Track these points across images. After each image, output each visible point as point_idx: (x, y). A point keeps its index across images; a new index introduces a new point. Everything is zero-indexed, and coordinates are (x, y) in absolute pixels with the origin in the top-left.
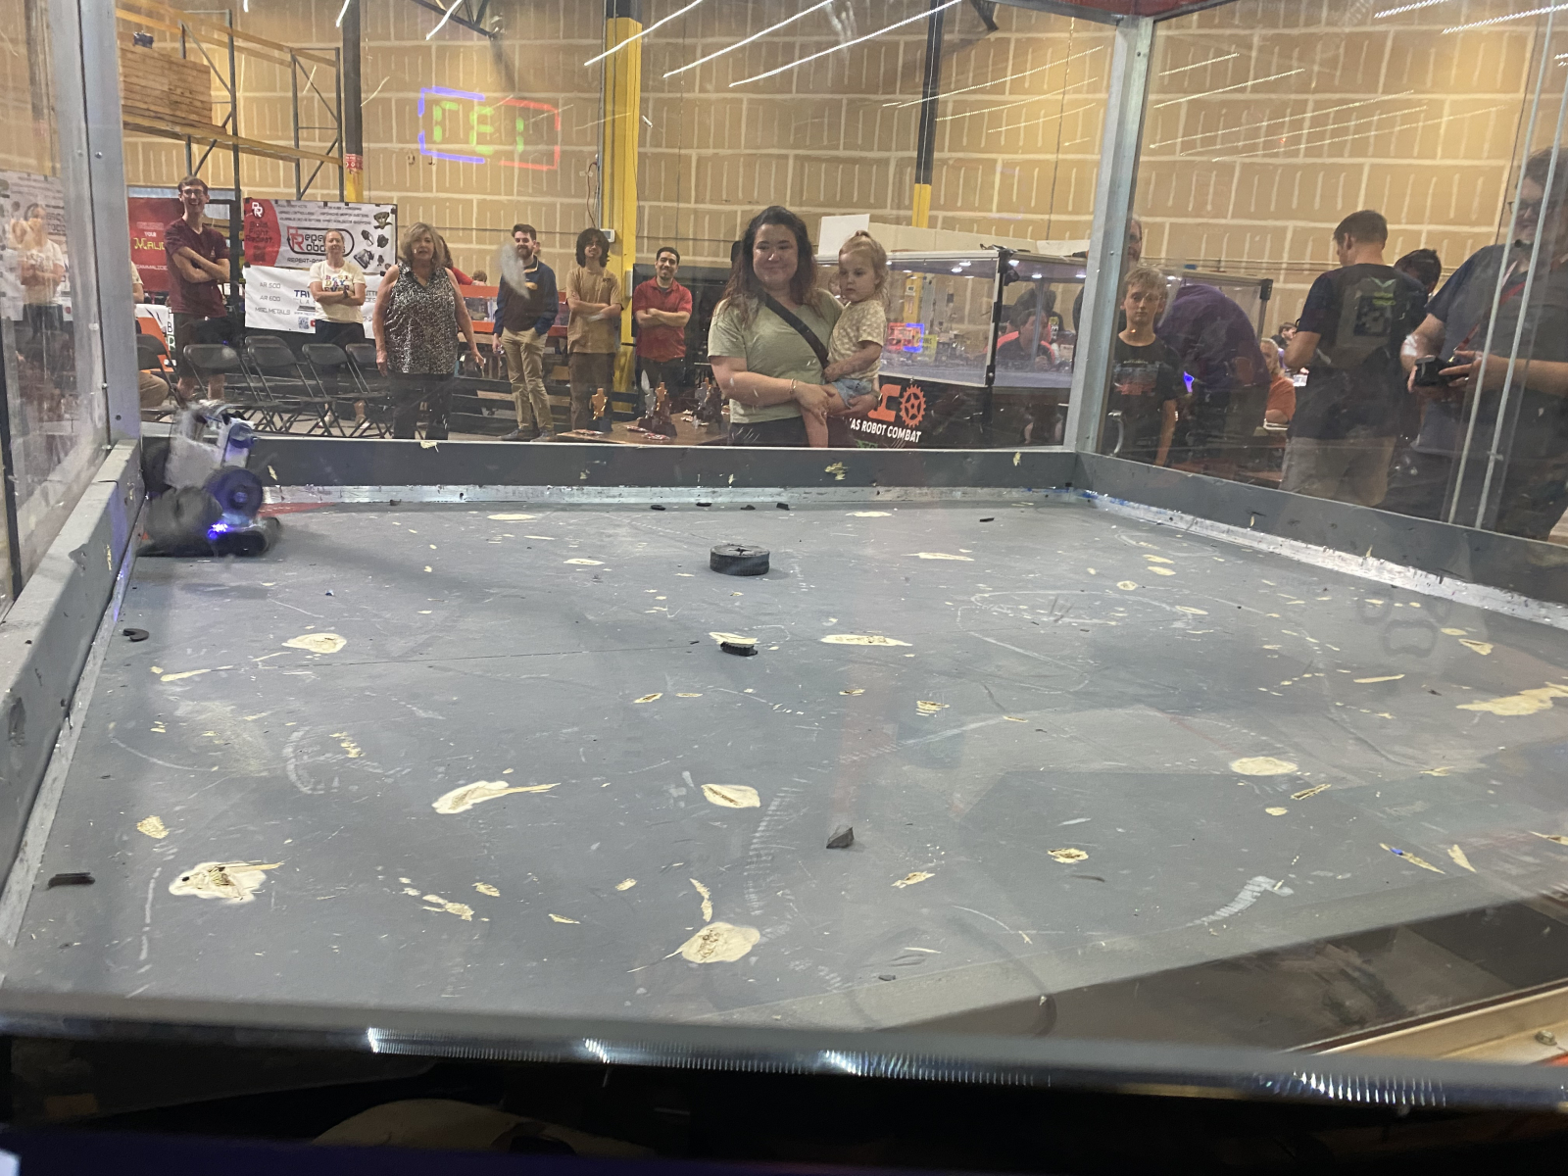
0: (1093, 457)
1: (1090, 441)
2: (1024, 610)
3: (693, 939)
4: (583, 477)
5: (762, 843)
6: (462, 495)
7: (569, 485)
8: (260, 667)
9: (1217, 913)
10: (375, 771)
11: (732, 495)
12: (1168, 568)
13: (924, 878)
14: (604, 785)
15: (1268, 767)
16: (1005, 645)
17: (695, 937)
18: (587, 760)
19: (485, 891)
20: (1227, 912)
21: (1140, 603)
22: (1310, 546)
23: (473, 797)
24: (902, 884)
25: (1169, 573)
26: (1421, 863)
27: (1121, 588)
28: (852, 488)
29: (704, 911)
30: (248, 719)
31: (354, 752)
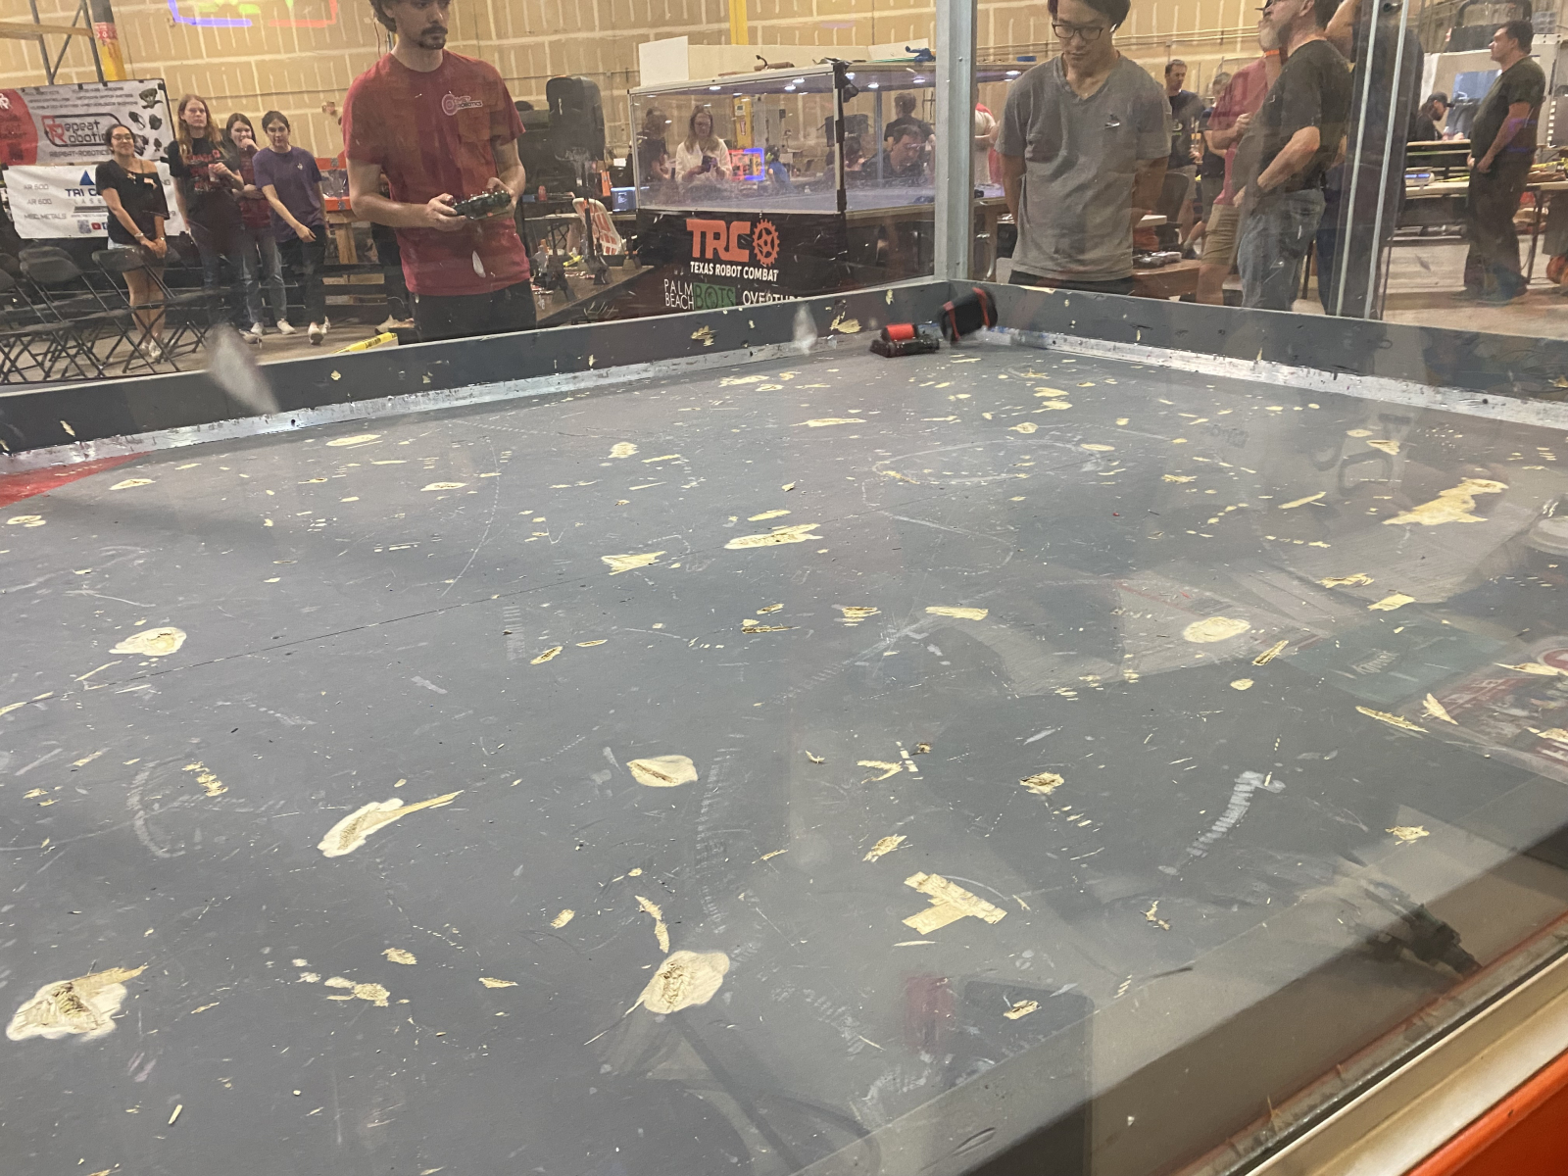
0: (968, 283)
1: (961, 266)
2: (930, 474)
3: (653, 981)
4: (426, 381)
5: (708, 829)
6: (293, 422)
7: (410, 392)
8: (86, 688)
9: (1214, 828)
10: (244, 810)
11: (595, 378)
12: (1063, 400)
13: (896, 843)
14: (516, 783)
15: (1221, 629)
16: (919, 522)
17: (656, 977)
18: (489, 752)
19: (399, 960)
20: (1224, 825)
21: (1044, 447)
22: (1199, 355)
23: (364, 826)
24: (873, 856)
25: (1065, 406)
26: (1401, 723)
27: (1022, 431)
28: (722, 353)
29: (659, 938)
30: (80, 763)
31: (214, 788)
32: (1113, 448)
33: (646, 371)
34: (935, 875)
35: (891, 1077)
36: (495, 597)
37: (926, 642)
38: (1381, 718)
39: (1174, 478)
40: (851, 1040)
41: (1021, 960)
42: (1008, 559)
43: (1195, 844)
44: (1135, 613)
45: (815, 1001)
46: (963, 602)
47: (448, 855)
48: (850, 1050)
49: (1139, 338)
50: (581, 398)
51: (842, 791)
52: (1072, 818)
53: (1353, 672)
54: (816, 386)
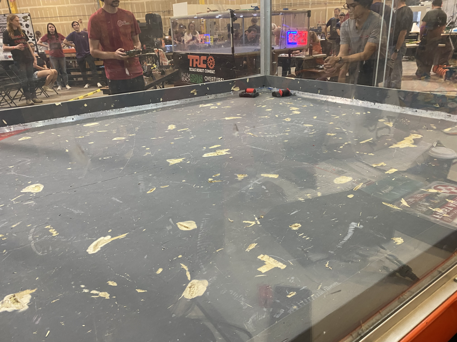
0: (270, 76)
1: (268, 71)
2: (261, 134)
3: (186, 289)
4: (112, 106)
5: (201, 243)
6: (73, 119)
7: (108, 110)
8: (14, 203)
9: (344, 239)
10: (64, 240)
11: (162, 105)
12: (298, 111)
13: (255, 246)
14: (144, 230)
15: (344, 180)
16: (258, 148)
17: (187, 288)
18: (135, 221)
19: (112, 284)
20: (347, 238)
21: (293, 125)
22: (336, 97)
23: (100, 244)
24: (248, 250)
25: (299, 113)
26: (396, 207)
27: (287, 121)
28: (200, 97)
29: (187, 276)
30: (14, 226)
31: (55, 233)
32: (312, 126)
33: (177, 102)
34: (266, 255)
35: (255, 316)
36: (135, 173)
37: (261, 185)
38: (389, 206)
39: (330, 134)
40: (243, 305)
41: (291, 280)
42: (284, 159)
43: (339, 244)
44: (320, 175)
45: (233, 293)
46: (271, 172)
47: (125, 253)
48: (243, 308)
49: (319, 92)
50: (158, 111)
51: (238, 230)
52: (304, 237)
53: (381, 192)
54: (227, 107)
